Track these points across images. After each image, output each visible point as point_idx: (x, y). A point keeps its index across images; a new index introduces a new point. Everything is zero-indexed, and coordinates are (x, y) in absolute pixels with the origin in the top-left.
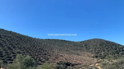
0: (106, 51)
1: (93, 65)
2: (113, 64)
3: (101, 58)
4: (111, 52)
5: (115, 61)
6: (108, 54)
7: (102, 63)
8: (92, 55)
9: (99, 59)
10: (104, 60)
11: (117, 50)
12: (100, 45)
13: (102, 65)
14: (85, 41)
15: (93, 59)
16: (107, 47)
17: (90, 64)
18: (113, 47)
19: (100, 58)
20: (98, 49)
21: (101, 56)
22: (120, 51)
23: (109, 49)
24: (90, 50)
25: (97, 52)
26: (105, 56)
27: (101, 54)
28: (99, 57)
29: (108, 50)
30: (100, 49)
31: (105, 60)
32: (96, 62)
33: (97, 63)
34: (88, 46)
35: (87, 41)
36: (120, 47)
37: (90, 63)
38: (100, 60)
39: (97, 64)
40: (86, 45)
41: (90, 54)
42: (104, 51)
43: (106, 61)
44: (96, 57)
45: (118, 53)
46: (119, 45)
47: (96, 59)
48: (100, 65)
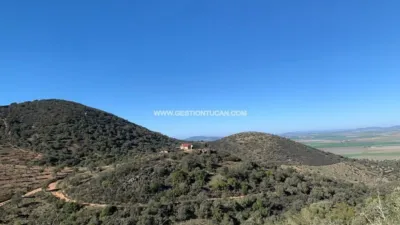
0: (87, 139)
1: (40, 189)
2: (104, 179)
3: (70, 165)
4: (99, 143)
5: (109, 168)
6: (92, 150)
7: (71, 178)
8: (40, 156)
9: (63, 168)
10: (77, 170)
11: (119, 136)
12: (70, 122)
13: (70, 187)
14: (14, 104)
15: (41, 168)
16: (90, 129)
17: (29, 189)
18: (107, 127)
19: (64, 163)
20: (59, 136)
21: (69, 158)
22: (125, 139)
23: (95, 135)
24: (31, 139)
25: (56, 145)
26: (83, 155)
27: (69, 152)
28: (63, 160)
29: (93, 138)
30: (66, 135)
31: (81, 169)
32: (50, 177)
33: (53, 181)
34: (23, 126)
35: (23, 105)
36: (127, 127)
37: (27, 184)
38: (66, 169)
39: (52, 186)
40: (18, 122)
41: (31, 153)
42: (80, 140)
43: (85, 170)
44: (54, 161)
45: (119, 145)
46: (125, 122)
47: (50, 169)
48: (65, 187)
